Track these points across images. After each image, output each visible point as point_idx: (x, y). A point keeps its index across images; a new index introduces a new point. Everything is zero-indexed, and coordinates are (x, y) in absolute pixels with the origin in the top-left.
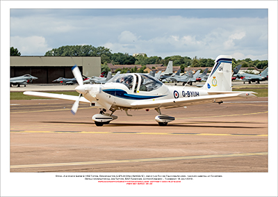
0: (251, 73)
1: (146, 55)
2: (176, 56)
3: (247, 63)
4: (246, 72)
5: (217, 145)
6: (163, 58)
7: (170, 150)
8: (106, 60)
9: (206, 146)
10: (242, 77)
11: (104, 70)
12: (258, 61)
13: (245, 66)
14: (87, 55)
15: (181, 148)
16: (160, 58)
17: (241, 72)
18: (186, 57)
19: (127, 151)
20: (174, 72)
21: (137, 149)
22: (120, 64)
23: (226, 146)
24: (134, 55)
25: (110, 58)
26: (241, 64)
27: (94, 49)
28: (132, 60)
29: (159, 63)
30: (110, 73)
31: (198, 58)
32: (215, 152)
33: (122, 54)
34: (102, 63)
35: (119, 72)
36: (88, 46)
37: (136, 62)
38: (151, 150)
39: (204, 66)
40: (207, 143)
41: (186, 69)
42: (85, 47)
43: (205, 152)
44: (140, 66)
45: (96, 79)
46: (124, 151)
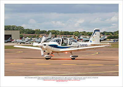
0: (86, 38)
1: (39, 30)
2: (53, 30)
3: (84, 33)
4: (84, 37)
5: (70, 69)
6: (47, 31)
7: (49, 71)
8: (22, 32)
9: (65, 69)
10: (82, 39)
11: (21, 36)
12: (89, 32)
13: (83, 34)
14: (13, 30)
15: (54, 70)
16: (46, 31)
17: (81, 37)
18: (57, 31)
19: (31, 72)
20: (52, 37)
21: (35, 71)
22: (28, 34)
23: (74, 69)
24: (34, 30)
25: (24, 31)
26: (81, 34)
27: (17, 27)
28: (33, 32)
29: (45, 33)
30: (24, 37)
31: (62, 31)
32: (69, 72)
33: (29, 29)
34: (20, 33)
35: (28, 37)
36: (14, 26)
37: (35, 33)
38: (41, 71)
39: (65, 35)
40: (66, 69)
41: (57, 36)
42: (12, 26)
43: (64, 72)
44: (37, 34)
45: (17, 41)
46: (29, 72)
